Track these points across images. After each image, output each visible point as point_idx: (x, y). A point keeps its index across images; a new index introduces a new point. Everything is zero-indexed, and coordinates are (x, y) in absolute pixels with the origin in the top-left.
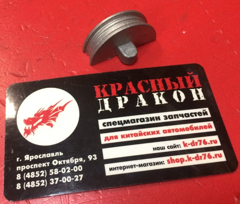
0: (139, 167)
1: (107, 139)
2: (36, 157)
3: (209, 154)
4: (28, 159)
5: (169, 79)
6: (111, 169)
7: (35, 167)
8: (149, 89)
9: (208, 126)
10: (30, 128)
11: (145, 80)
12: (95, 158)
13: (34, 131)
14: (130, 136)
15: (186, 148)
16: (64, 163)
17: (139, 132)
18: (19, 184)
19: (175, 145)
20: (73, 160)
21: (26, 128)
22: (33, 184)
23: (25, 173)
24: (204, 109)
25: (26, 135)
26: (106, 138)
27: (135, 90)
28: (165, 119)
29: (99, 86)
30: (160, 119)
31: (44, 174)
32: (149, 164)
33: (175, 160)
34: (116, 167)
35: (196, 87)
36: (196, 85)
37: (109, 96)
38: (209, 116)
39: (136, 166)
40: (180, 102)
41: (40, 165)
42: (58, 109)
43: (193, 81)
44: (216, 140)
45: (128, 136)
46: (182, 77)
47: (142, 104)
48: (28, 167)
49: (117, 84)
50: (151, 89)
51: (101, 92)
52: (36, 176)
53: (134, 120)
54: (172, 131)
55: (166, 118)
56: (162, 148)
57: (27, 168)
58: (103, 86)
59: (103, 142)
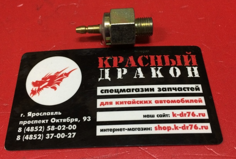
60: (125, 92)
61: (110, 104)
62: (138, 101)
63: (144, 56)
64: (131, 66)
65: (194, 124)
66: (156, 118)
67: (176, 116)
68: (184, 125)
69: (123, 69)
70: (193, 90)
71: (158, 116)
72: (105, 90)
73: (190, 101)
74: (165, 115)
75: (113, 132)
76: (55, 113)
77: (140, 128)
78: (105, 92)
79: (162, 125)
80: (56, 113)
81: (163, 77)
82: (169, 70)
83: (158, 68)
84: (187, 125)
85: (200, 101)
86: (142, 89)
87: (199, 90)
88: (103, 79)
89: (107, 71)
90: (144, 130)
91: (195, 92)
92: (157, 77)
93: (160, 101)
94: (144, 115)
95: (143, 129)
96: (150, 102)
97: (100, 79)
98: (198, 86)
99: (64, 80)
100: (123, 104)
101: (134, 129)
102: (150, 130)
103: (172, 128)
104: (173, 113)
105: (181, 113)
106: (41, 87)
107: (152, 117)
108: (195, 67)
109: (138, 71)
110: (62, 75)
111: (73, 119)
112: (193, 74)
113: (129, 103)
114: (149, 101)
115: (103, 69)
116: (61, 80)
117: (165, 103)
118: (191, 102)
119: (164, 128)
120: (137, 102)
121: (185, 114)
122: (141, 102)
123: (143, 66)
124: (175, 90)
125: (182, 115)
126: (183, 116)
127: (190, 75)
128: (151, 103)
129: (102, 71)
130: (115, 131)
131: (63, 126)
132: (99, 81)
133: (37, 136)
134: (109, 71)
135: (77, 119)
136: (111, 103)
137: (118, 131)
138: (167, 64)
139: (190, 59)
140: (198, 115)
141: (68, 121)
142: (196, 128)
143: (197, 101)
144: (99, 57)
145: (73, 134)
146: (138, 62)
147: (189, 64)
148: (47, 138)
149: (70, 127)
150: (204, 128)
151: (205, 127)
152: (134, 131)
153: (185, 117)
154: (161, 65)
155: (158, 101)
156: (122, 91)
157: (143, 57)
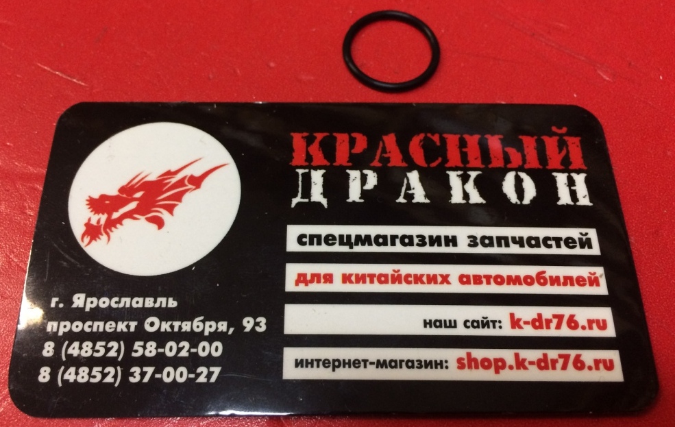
0: (377, 367)
1: (302, 279)
2: (104, 303)
3: (578, 356)
4: (81, 305)
5: (500, 139)
6: (299, 363)
7: (95, 329)
8: (440, 159)
9: (589, 278)
10: (103, 222)
11: (433, 135)
12: (261, 327)
13: (112, 231)
14: (368, 279)
15: (517, 333)
16: (176, 329)
17: (393, 273)
18: (48, 369)
19: (485, 321)
20: (201, 325)
21: (89, 220)
22: (83, 375)
23: (67, 343)
24: (584, 231)
25: (87, 239)
26: (300, 275)
27: (400, 156)
28: (470, 245)
29: (305, 134)
30: (455, 244)
31: (118, 351)
32: (404, 364)
33: (479, 360)
34: (314, 358)
35: (571, 168)
36: (570, 163)
37: (328, 164)
38: (595, 250)
39: (368, 363)
40: (519, 203)
41: (110, 326)
42: (186, 182)
43: (564, 152)
44: (604, 321)
45: (361, 279)
46: (536, 137)
47: (413, 198)
48: (77, 326)
49: (354, 135)
50: (445, 160)
51: (307, 152)
52: (96, 355)
53: (385, 237)
54: (484, 280)
55: (473, 241)
56: (448, 324)
57: (75, 330)
58: (315, 138)
59: (290, 286)
60: (370, 244)
61: (325, 282)
62: (408, 276)
63: (429, 135)
64: (389, 165)
65: (573, 353)
66: (461, 331)
67: (520, 327)
68: (545, 355)
69: (365, 172)
70: (571, 245)
71: (469, 324)
72: (312, 237)
73: (562, 280)
74: (488, 322)
75: (334, 370)
76: (159, 300)
77: (412, 362)
78: (311, 243)
79: (479, 354)
80: (162, 301)
81: (484, 202)
82: (503, 180)
83: (470, 173)
84: (553, 354)
85: (594, 282)
86: (422, 237)
87: (590, 247)
88: (306, 200)
89: (317, 177)
90: (426, 367)
91: (578, 251)
92: (464, 202)
93: (475, 276)
94: (425, 321)
95: (423, 364)
96: (445, 279)
97: (295, 201)
98: (586, 234)
99: (186, 197)
100: (364, 282)
101: (394, 364)
102: (442, 368)
103: (508, 364)
104: (512, 315)
105: (536, 317)
106: (116, 215)
107: (450, 326)
108: (578, 174)
109: (411, 182)
110: (181, 183)
111: (213, 323)
112: (573, 194)
113: (383, 279)
114: (441, 276)
115: (307, 171)
116: (178, 197)
117: (488, 283)
118: (565, 284)
119: (486, 364)
120: (407, 279)
121: (548, 322)
122: (418, 279)
123: (426, 166)
124: (518, 246)
125: (538, 322)
126: (541, 327)
127: (564, 198)
128: (448, 283)
129: (303, 174)
130: (339, 366)
131: (181, 344)
132: (293, 205)
133: (102, 372)
134: (323, 176)
135: (225, 323)
136: (329, 278)
137: (347, 366)
138: (497, 163)
139: (565, 148)
140: (586, 324)
141: (196, 330)
142: (579, 365)
143: (584, 280)
144: (294, 132)
145: (213, 372)
146: (411, 154)
147: (562, 164)
148: (132, 380)
149: (204, 349)
150: (601, 366)
151: (604, 362)
152: (394, 369)
153: (548, 330)
154: (479, 164)
155: (468, 277)
156: (361, 240)
157: (426, 138)
